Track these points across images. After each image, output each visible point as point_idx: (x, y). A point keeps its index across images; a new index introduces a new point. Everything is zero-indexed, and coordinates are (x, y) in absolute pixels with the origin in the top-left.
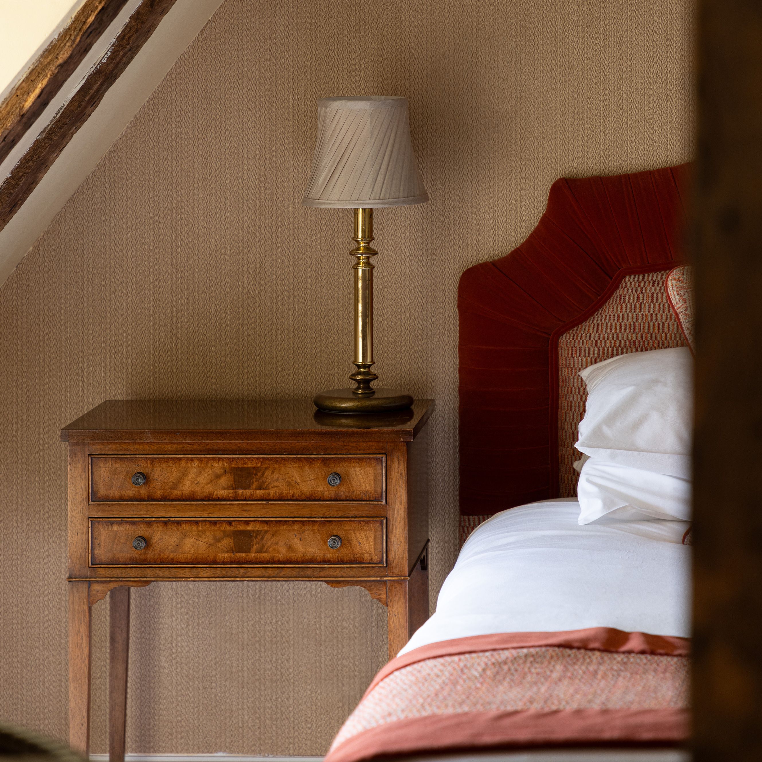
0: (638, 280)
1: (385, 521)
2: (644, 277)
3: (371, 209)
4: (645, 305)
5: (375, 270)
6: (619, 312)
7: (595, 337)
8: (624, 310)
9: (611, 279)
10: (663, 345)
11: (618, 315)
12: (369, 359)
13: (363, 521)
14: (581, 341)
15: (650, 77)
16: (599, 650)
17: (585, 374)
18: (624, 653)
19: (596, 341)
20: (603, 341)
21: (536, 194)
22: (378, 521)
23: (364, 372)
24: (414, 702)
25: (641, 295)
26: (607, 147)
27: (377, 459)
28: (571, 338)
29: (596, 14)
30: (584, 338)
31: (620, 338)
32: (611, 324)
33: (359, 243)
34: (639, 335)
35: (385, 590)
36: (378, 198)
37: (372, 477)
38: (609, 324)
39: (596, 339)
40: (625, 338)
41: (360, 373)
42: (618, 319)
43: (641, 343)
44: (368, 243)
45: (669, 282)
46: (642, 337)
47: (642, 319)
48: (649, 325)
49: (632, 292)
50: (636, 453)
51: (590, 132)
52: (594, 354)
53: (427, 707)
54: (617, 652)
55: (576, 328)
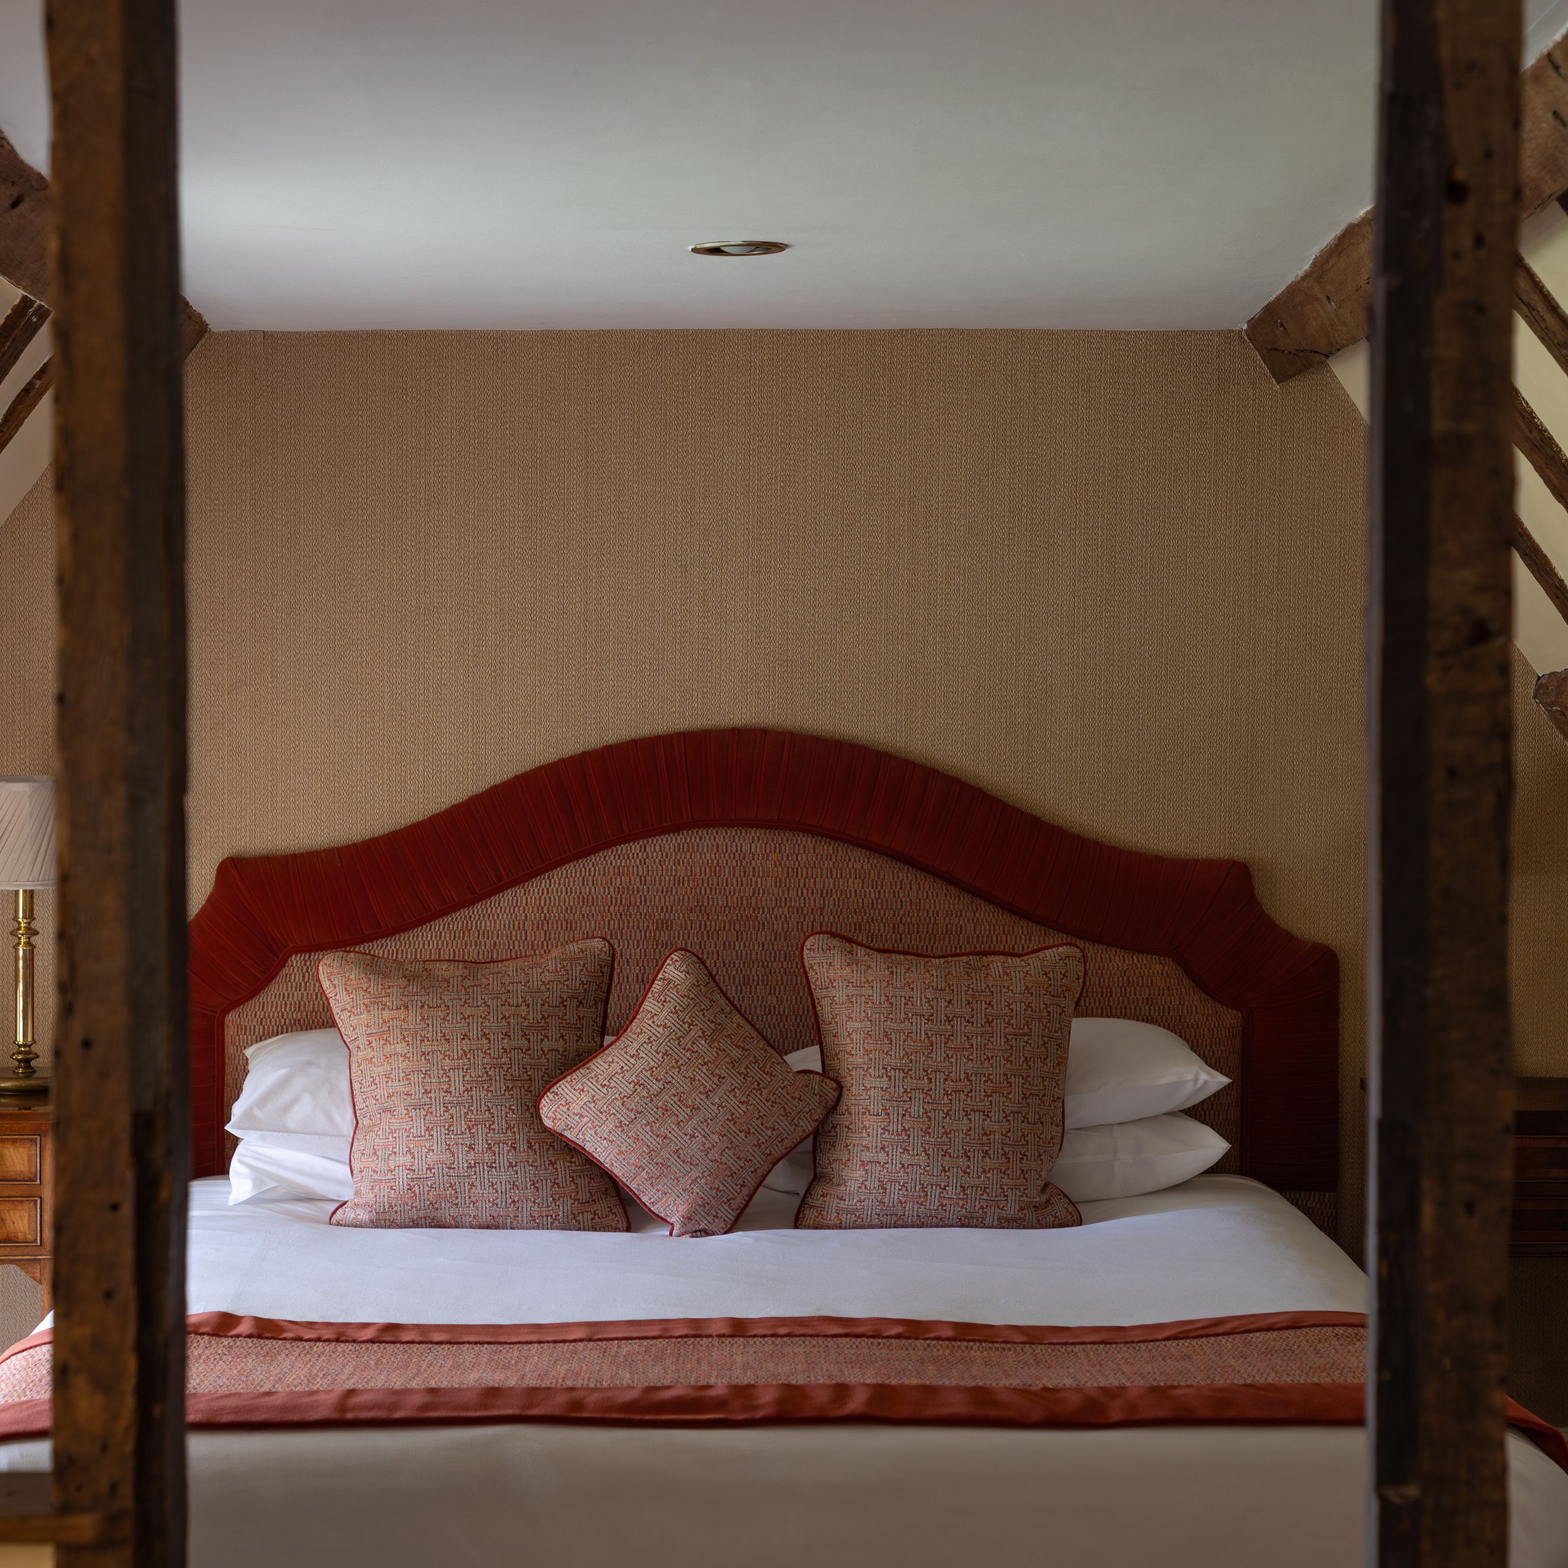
0: (304, 959)
1: (39, 1201)
2: (310, 957)
3: (32, 892)
4: (310, 984)
5: (36, 950)
6: (284, 991)
7: (260, 1015)
8: (289, 989)
9: (278, 957)
10: (327, 1023)
11: (284, 994)
12: (30, 1039)
13: (17, 1201)
14: (247, 1019)
15: (318, 757)
16: (208, 1334)
17: (249, 1052)
18: (232, 1337)
19: (262, 1020)
20: (268, 1020)
21: (203, 873)
22: (32, 1200)
23: (25, 1051)
24: (17, 1388)
25: (307, 974)
26: (274, 826)
27: (31, 1140)
28: (237, 1016)
29: (263, 694)
30: (249, 1017)
31: (285, 1017)
32: (277, 1003)
33: (19, 923)
34: (304, 1013)
35: (39, 1268)
36: (36, 879)
37: (26, 1157)
38: (275, 1002)
39: (262, 1017)
40: (290, 1017)
41: (20, 1053)
42: (284, 998)
43: (306, 1022)
44: (29, 923)
45: (320, 968)
46: (307, 1015)
47: (307, 998)
48: (314, 1005)
49: (298, 971)
50: (286, 1135)
51: (257, 811)
52: (259, 1032)
53: (28, 1393)
54: (226, 1336)
55: (242, 1007)
